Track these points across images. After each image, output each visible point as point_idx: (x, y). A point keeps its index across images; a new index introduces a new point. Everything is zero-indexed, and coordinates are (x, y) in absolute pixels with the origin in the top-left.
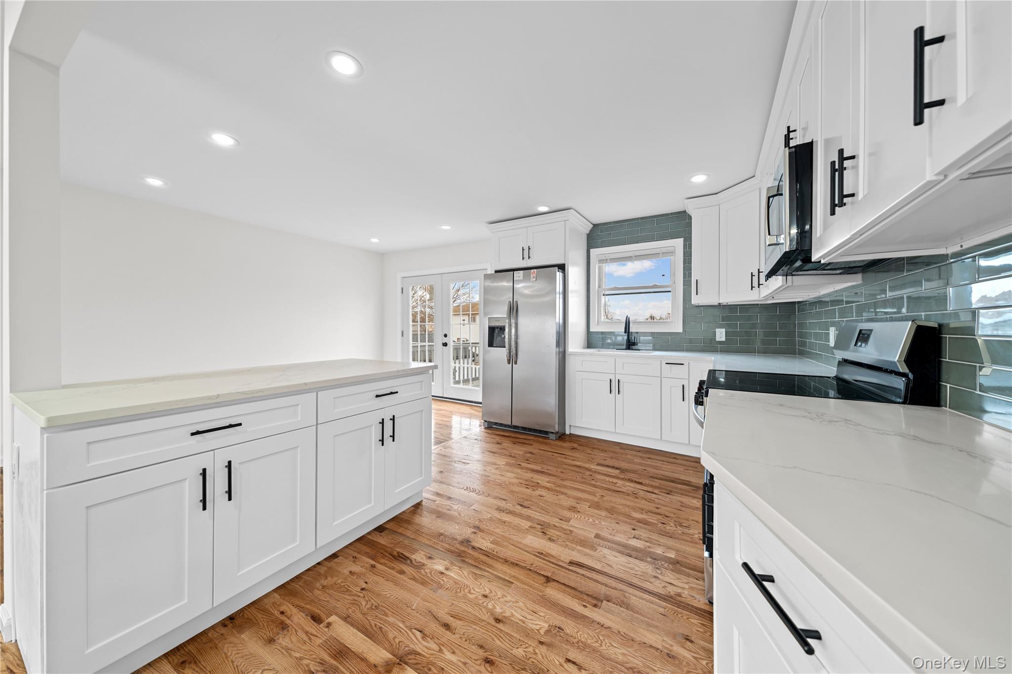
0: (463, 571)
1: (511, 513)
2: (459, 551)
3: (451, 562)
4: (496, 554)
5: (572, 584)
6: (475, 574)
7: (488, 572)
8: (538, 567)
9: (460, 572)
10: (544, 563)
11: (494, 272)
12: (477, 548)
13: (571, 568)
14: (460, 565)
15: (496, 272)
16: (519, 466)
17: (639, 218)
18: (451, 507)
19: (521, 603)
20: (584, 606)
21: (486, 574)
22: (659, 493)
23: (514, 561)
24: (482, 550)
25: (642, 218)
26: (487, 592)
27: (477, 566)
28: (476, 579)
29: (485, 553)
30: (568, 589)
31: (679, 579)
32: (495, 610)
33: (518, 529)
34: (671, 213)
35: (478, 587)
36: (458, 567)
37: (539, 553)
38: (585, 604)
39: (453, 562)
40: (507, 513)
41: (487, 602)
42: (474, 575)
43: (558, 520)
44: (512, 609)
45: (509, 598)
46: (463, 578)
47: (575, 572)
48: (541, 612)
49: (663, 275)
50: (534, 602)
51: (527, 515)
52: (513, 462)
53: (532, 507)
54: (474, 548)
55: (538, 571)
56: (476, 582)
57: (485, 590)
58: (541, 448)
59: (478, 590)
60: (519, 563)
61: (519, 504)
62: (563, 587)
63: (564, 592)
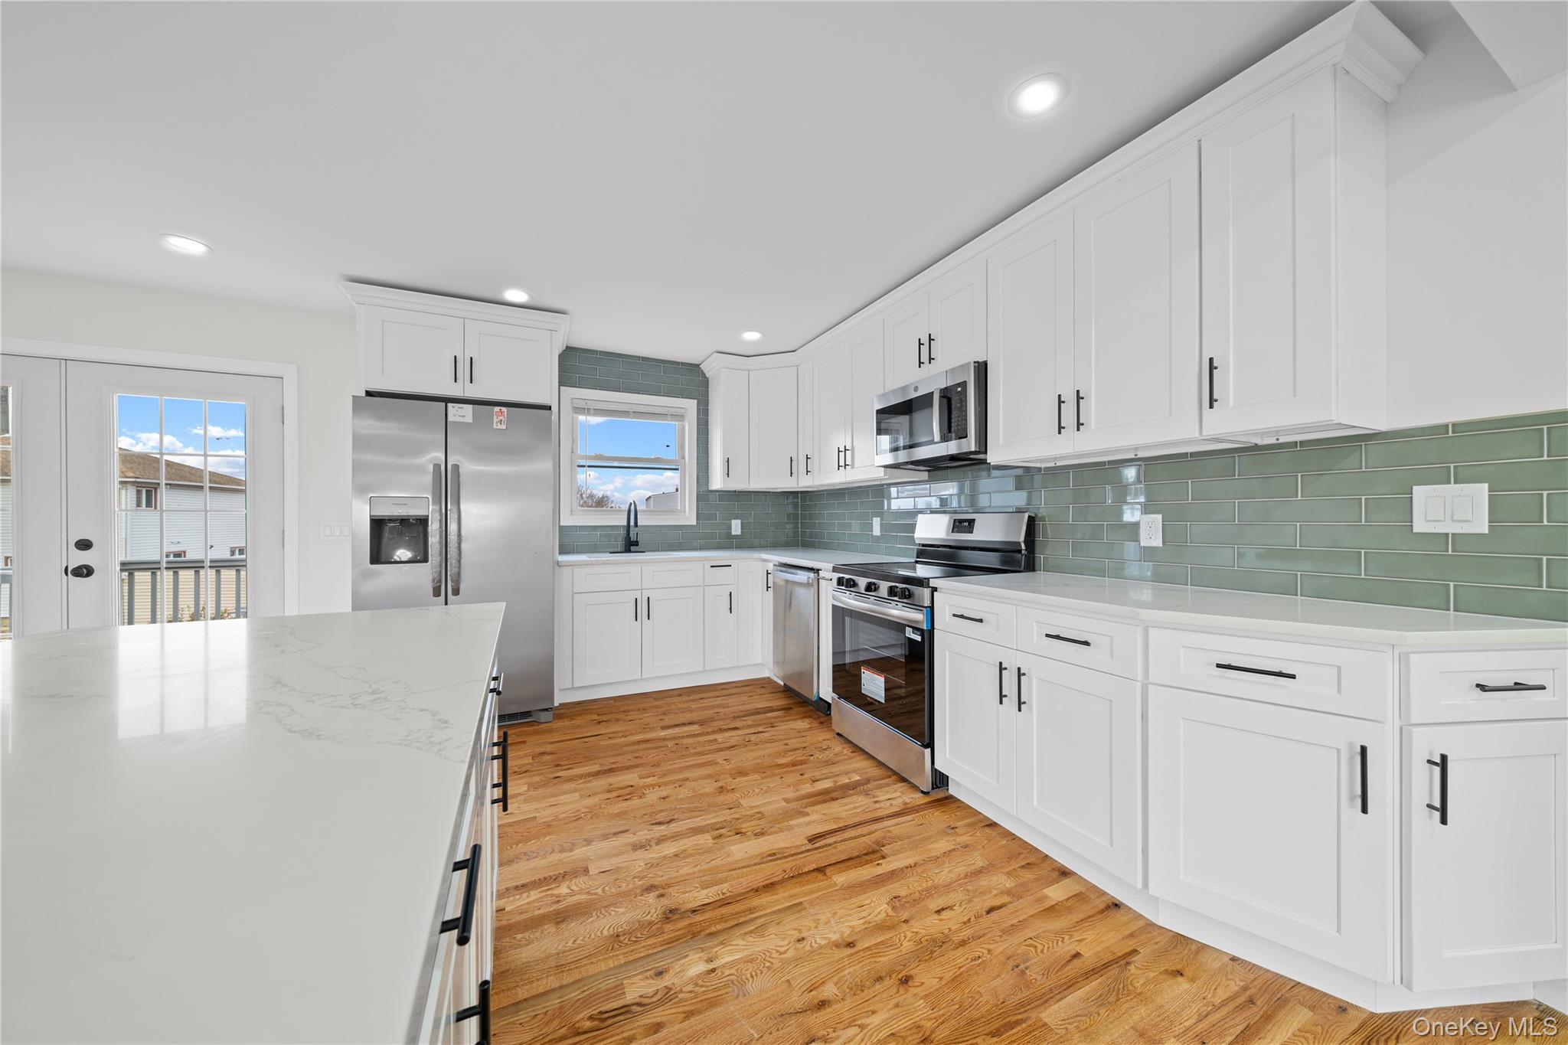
0: (732, 943)
1: (663, 840)
2: (687, 930)
3: (700, 950)
4: (731, 894)
5: (843, 857)
6: (751, 932)
7: (760, 917)
8: (793, 869)
9: (730, 948)
10: (792, 861)
11: (363, 394)
12: (699, 908)
13: (818, 845)
14: (716, 942)
15: (369, 394)
16: (556, 781)
17: (639, 357)
18: (558, 896)
19: (841, 912)
20: (878, 864)
21: (762, 921)
22: (766, 730)
23: (766, 882)
24: (710, 903)
25: (644, 359)
26: (797, 935)
27: (737, 924)
28: (763, 936)
29: (719, 904)
30: (847, 864)
31: (888, 792)
32: (832, 940)
33: (701, 851)
34: (682, 363)
35: (776, 941)
36: (718, 945)
37: (770, 855)
38: (876, 863)
39: (701, 948)
40: (657, 844)
41: (813, 941)
42: (753, 935)
43: (728, 811)
44: (843, 923)
45: (823, 918)
46: (747, 949)
47: (826, 845)
48: (864, 900)
49: (668, 446)
50: (845, 899)
51: (687, 830)
52: (537, 779)
53: (676, 817)
54: (694, 911)
55: (800, 872)
56: (766, 938)
57: (792, 935)
58: (551, 740)
59: (786, 942)
60: (771, 881)
61: (653, 824)
62: (842, 865)
63: (848, 869)
